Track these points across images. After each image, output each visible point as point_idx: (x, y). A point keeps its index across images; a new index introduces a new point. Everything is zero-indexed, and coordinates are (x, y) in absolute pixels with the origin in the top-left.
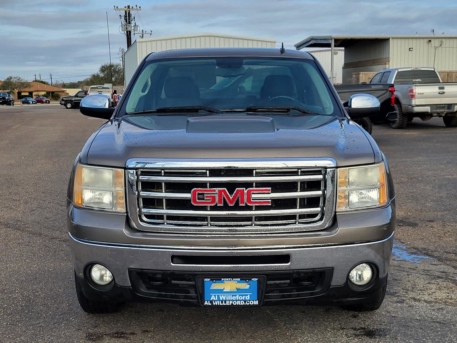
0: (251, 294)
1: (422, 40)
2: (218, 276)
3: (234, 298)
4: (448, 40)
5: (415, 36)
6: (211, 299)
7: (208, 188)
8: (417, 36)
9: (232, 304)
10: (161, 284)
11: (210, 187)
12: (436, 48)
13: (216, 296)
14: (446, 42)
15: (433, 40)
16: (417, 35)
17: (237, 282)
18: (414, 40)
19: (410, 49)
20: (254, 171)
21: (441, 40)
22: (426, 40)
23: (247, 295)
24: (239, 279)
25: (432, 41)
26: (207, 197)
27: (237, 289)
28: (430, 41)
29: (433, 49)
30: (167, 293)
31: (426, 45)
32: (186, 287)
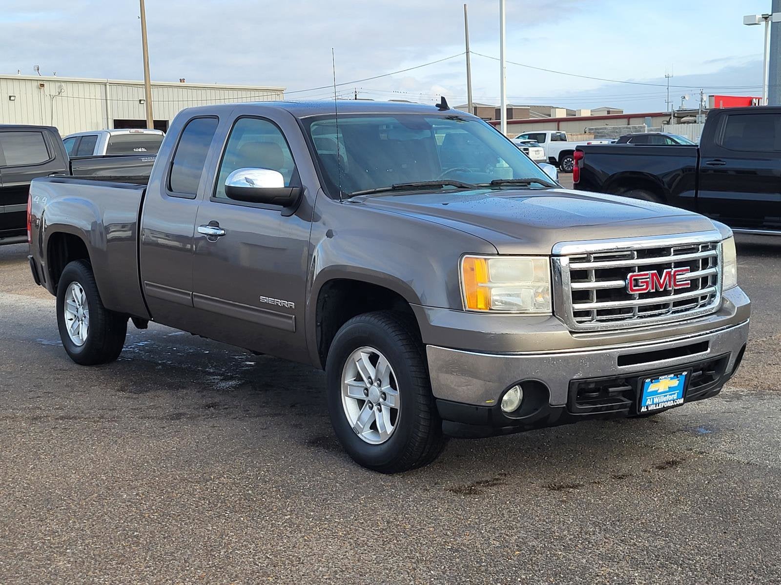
0: (678, 391)
1: (28, 83)
2: (655, 375)
3: (665, 399)
4: (70, 85)
5: (16, 75)
6: (647, 404)
7: (637, 272)
8: (19, 76)
9: (664, 406)
10: (598, 395)
11: (639, 271)
12: (52, 97)
13: (652, 399)
14: (68, 89)
15: (46, 84)
16: (19, 74)
17: (669, 379)
18: (16, 83)
19: (10, 97)
20: (672, 249)
21: (58, 84)
22: (35, 84)
23: (675, 394)
24: (672, 376)
25: (45, 86)
26: (642, 282)
27: (669, 388)
28: (42, 85)
29: (48, 99)
30: (613, 404)
31: (36, 91)
32: (615, 396)
